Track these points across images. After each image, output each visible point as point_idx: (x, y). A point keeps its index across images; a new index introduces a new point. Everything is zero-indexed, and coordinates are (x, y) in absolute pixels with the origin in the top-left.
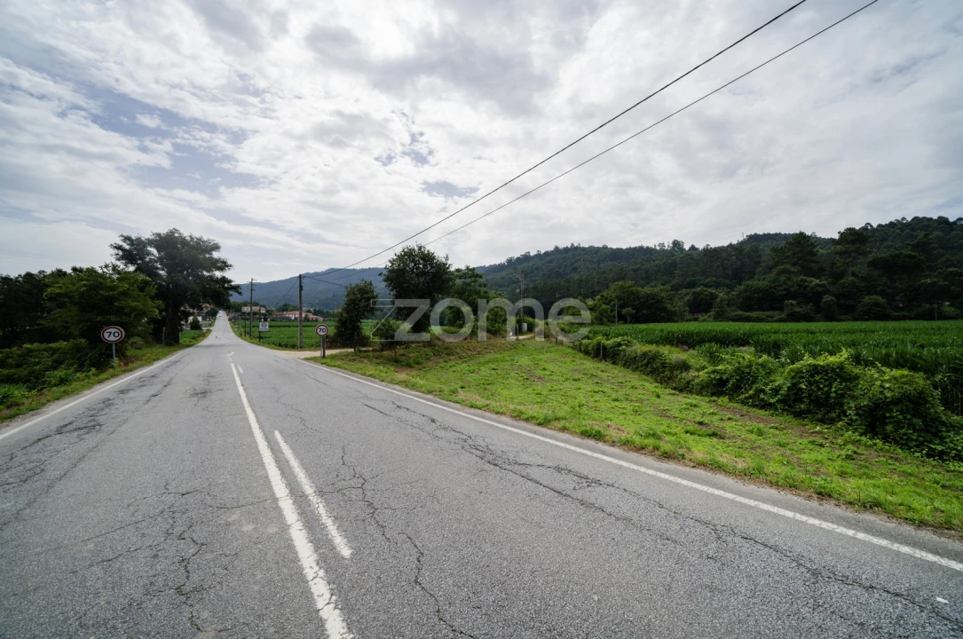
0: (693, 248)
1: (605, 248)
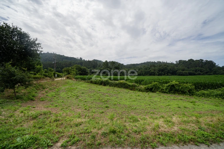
0: (84, 60)
1: (63, 56)
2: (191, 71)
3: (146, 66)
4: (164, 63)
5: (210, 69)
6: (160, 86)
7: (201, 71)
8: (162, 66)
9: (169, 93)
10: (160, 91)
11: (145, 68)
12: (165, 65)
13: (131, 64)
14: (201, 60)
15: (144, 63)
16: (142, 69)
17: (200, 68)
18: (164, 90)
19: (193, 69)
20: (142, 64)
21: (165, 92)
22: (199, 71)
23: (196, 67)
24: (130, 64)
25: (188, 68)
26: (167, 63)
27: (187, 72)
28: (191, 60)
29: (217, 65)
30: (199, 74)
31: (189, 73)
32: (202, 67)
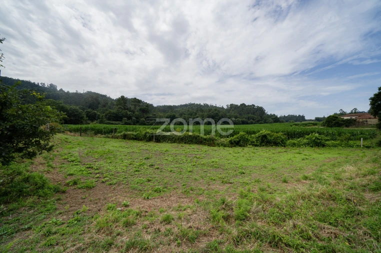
0: (62, 90)
2: (244, 119)
3: (190, 110)
4: (212, 106)
5: (261, 117)
6: (249, 138)
7: (253, 119)
8: (212, 111)
9: (261, 146)
10: (250, 145)
11: (188, 113)
12: (216, 110)
13: (165, 106)
14: (253, 105)
15: (186, 105)
16: (185, 114)
17: (252, 115)
18: (254, 142)
19: (246, 116)
20: (181, 106)
21: (256, 146)
22: (251, 119)
23: (249, 113)
24: (163, 105)
25: (240, 114)
26: (216, 107)
27: (240, 120)
28: (243, 105)
29: (266, 112)
30: (252, 123)
31: (242, 121)
32: (254, 114)
